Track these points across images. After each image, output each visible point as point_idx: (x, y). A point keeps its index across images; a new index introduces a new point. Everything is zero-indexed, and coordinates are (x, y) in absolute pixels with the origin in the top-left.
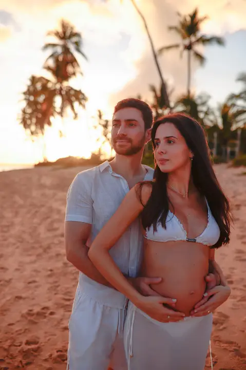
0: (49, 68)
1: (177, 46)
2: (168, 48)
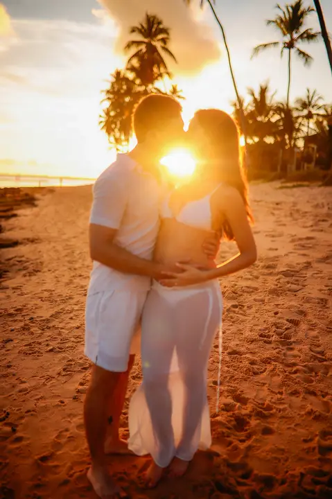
0: (132, 69)
1: (275, 43)
2: (265, 46)
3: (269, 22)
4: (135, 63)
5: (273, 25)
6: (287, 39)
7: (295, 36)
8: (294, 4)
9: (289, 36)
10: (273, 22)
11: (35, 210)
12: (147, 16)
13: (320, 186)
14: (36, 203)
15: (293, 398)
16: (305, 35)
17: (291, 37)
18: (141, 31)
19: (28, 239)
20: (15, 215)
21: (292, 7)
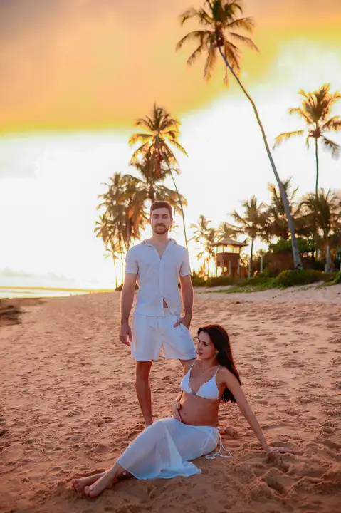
0: (138, 166)
1: (300, 132)
2: (290, 134)
3: (292, 110)
4: (141, 158)
5: (296, 114)
6: (313, 127)
7: (321, 123)
8: (318, 92)
9: (315, 124)
10: (296, 110)
12: (155, 108)
16: (332, 123)
17: (317, 125)
18: (147, 123)
21: (316, 95)
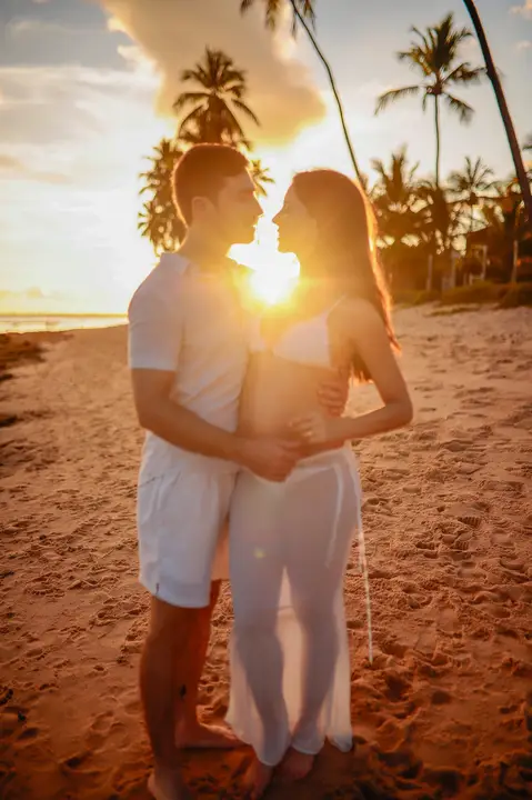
0: (189, 138)
1: (414, 89)
2: (398, 92)
3: (402, 55)
4: (193, 127)
5: (408, 60)
6: (432, 80)
7: (444, 75)
8: (439, 26)
9: (433, 75)
10: (409, 54)
11: (42, 367)
12: (209, 53)
13: (496, 309)
14: (43, 356)
15: (479, 643)
16: (459, 74)
17: (438, 77)
18: (199, 76)
19: (32, 413)
20: (10, 377)
21: (436, 30)
